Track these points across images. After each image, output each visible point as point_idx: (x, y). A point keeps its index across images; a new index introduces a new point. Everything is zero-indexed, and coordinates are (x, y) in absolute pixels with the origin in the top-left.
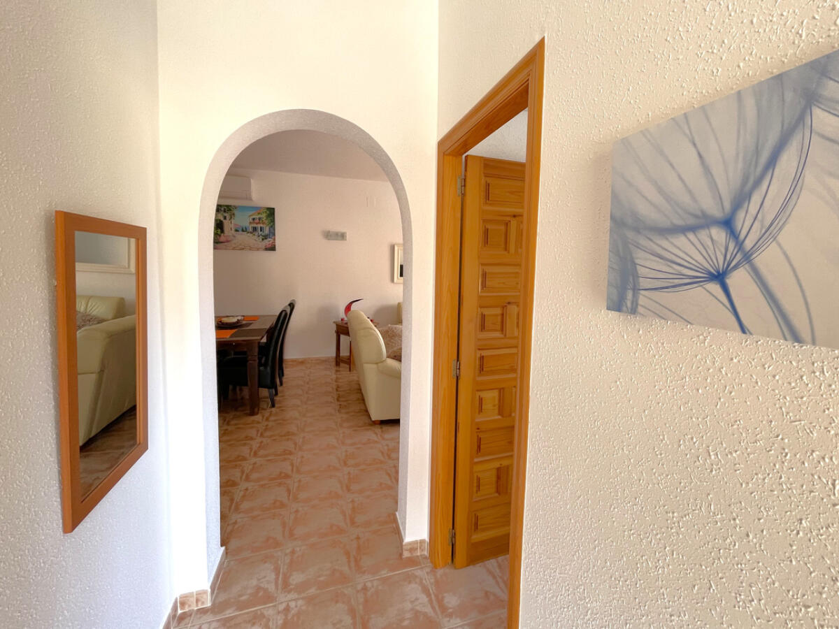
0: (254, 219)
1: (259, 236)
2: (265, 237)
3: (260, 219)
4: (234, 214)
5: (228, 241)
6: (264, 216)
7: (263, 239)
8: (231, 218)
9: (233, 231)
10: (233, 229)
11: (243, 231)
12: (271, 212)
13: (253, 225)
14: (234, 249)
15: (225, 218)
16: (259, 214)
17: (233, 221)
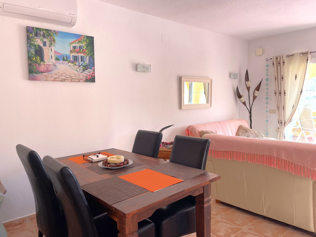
0: (74, 47)
1: (79, 66)
2: (86, 68)
3: (80, 47)
4: (54, 40)
5: (48, 71)
6: (84, 44)
7: (84, 70)
8: (51, 44)
9: (53, 60)
10: (54, 58)
11: (64, 60)
12: (90, 41)
13: (73, 54)
14: (55, 80)
15: (45, 44)
16: (79, 42)
17: (53, 48)
